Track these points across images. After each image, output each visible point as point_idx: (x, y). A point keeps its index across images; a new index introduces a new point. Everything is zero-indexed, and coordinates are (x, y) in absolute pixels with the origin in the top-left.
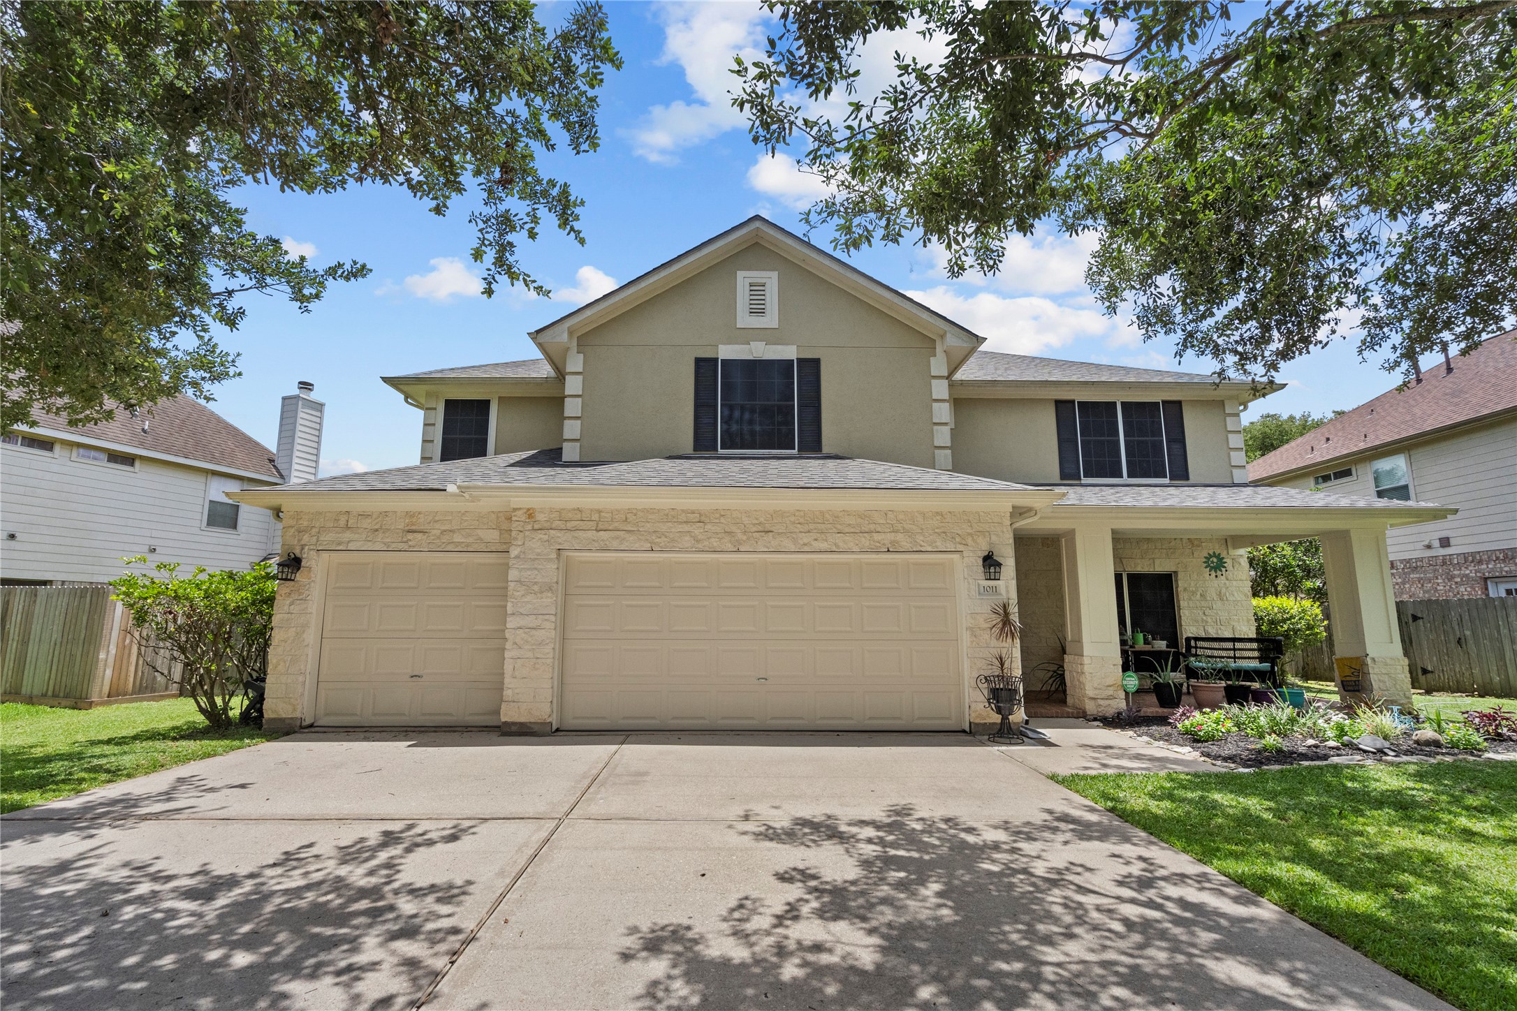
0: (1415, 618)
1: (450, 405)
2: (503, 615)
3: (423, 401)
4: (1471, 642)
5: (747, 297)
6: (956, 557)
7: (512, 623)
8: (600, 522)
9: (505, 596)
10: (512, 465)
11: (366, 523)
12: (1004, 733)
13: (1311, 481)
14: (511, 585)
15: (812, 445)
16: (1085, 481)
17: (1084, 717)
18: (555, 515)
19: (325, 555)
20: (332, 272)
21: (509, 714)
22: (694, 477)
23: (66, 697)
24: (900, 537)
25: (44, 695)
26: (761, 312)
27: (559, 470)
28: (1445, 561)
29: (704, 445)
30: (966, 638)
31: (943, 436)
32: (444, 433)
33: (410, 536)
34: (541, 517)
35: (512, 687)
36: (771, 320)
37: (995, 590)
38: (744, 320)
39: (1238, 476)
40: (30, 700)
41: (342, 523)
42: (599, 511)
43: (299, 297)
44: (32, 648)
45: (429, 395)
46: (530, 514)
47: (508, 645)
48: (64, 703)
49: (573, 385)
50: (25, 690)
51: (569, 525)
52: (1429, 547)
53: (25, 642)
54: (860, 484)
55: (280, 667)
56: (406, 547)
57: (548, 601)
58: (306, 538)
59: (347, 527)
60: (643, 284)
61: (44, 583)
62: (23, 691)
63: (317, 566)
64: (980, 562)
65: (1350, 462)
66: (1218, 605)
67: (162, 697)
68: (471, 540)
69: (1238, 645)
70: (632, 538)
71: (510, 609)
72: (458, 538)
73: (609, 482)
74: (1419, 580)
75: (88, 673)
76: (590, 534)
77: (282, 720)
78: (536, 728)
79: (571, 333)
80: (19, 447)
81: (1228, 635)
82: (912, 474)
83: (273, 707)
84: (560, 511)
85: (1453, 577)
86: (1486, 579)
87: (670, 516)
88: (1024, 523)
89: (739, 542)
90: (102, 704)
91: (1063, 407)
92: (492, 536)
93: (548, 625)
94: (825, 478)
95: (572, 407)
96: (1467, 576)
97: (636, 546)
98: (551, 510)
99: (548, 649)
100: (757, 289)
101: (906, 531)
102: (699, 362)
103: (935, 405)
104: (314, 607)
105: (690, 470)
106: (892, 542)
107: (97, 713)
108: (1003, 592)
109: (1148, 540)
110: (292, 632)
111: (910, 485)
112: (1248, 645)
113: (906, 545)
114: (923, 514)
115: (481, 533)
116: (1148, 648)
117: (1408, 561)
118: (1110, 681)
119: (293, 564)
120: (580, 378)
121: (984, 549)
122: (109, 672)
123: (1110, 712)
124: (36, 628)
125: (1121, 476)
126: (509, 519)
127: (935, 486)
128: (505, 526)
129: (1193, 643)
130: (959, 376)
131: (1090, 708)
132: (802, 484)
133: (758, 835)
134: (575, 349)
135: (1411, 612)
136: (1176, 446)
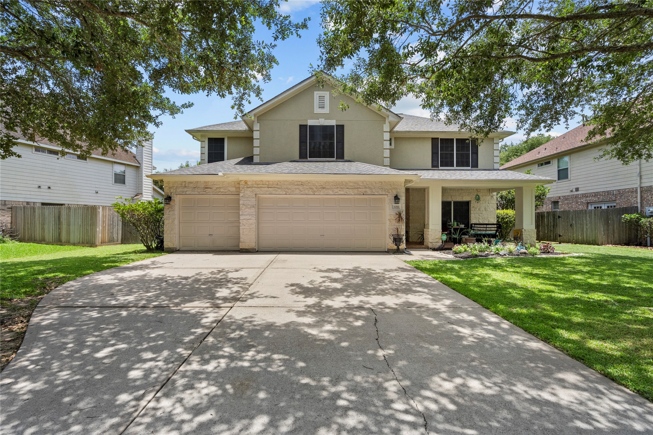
0: (559, 217)
1: (210, 140)
2: (239, 215)
3: (200, 138)
4: (574, 225)
5: (318, 101)
6: (386, 196)
7: (241, 217)
8: (269, 185)
9: (239, 209)
10: (236, 164)
11: (191, 185)
12: (398, 251)
13: (537, 165)
14: (241, 206)
15: (341, 157)
16: (440, 168)
17: (428, 248)
18: (254, 183)
19: (178, 196)
20: (183, 106)
21: (242, 246)
22: (300, 169)
23: (87, 243)
24: (367, 190)
25: (79, 243)
26: (323, 107)
27: (253, 166)
28: (576, 197)
29: (303, 157)
30: (388, 222)
31: (387, 153)
32: (208, 150)
33: (206, 190)
34: (249, 183)
35: (243, 238)
36: (326, 110)
37: (398, 207)
38: (317, 110)
39: (496, 166)
40: (74, 244)
41: (184, 185)
42: (269, 181)
43: (172, 114)
44: (72, 228)
45: (202, 136)
46: (246, 182)
47: (241, 225)
48: (87, 245)
49: (256, 135)
50: (72, 241)
51: (259, 186)
52: (572, 191)
53: (69, 225)
54: (354, 172)
55: (168, 232)
56: (205, 193)
57: (253, 211)
58: (172, 190)
59: (185, 187)
60: (280, 97)
61: (62, 205)
62: (71, 242)
63: (177, 199)
64: (393, 198)
65: (550, 159)
66: (484, 212)
67: (116, 244)
68: (226, 191)
69: (488, 226)
70: (280, 190)
71: (241, 213)
72: (222, 190)
73: (271, 172)
74: (567, 203)
75: (94, 236)
76: (266, 189)
77: (170, 248)
78: (251, 250)
79: (255, 115)
80: (47, 154)
81: (486, 223)
82: (373, 168)
83: (166, 244)
84: (256, 181)
85: (578, 202)
86: (588, 203)
87: (292, 183)
88: (409, 185)
89: (315, 191)
90: (100, 245)
91: (434, 141)
92: (233, 189)
93: (253, 218)
94: (344, 170)
95: (256, 143)
96: (582, 202)
97: (281, 193)
98: (253, 181)
99: (254, 226)
100: (321, 98)
101: (369, 188)
102: (301, 126)
103: (385, 142)
104: (176, 212)
105: (298, 167)
106: (365, 192)
107: (100, 248)
108: (400, 207)
109: (462, 189)
110: (170, 221)
111: (371, 173)
112: (493, 226)
113: (369, 192)
114: (375, 183)
115: (230, 189)
116: (458, 227)
117: (565, 196)
118: (437, 237)
119: (168, 199)
120: (259, 132)
121: (395, 193)
122: (100, 235)
123: (437, 247)
124: (72, 220)
125: (453, 166)
126: (239, 184)
127: (379, 173)
128: (237, 186)
129: (473, 225)
130: (396, 129)
131: (430, 245)
132: (335, 172)
133: (317, 271)
134: (256, 122)
135: (558, 215)
136: (474, 155)
